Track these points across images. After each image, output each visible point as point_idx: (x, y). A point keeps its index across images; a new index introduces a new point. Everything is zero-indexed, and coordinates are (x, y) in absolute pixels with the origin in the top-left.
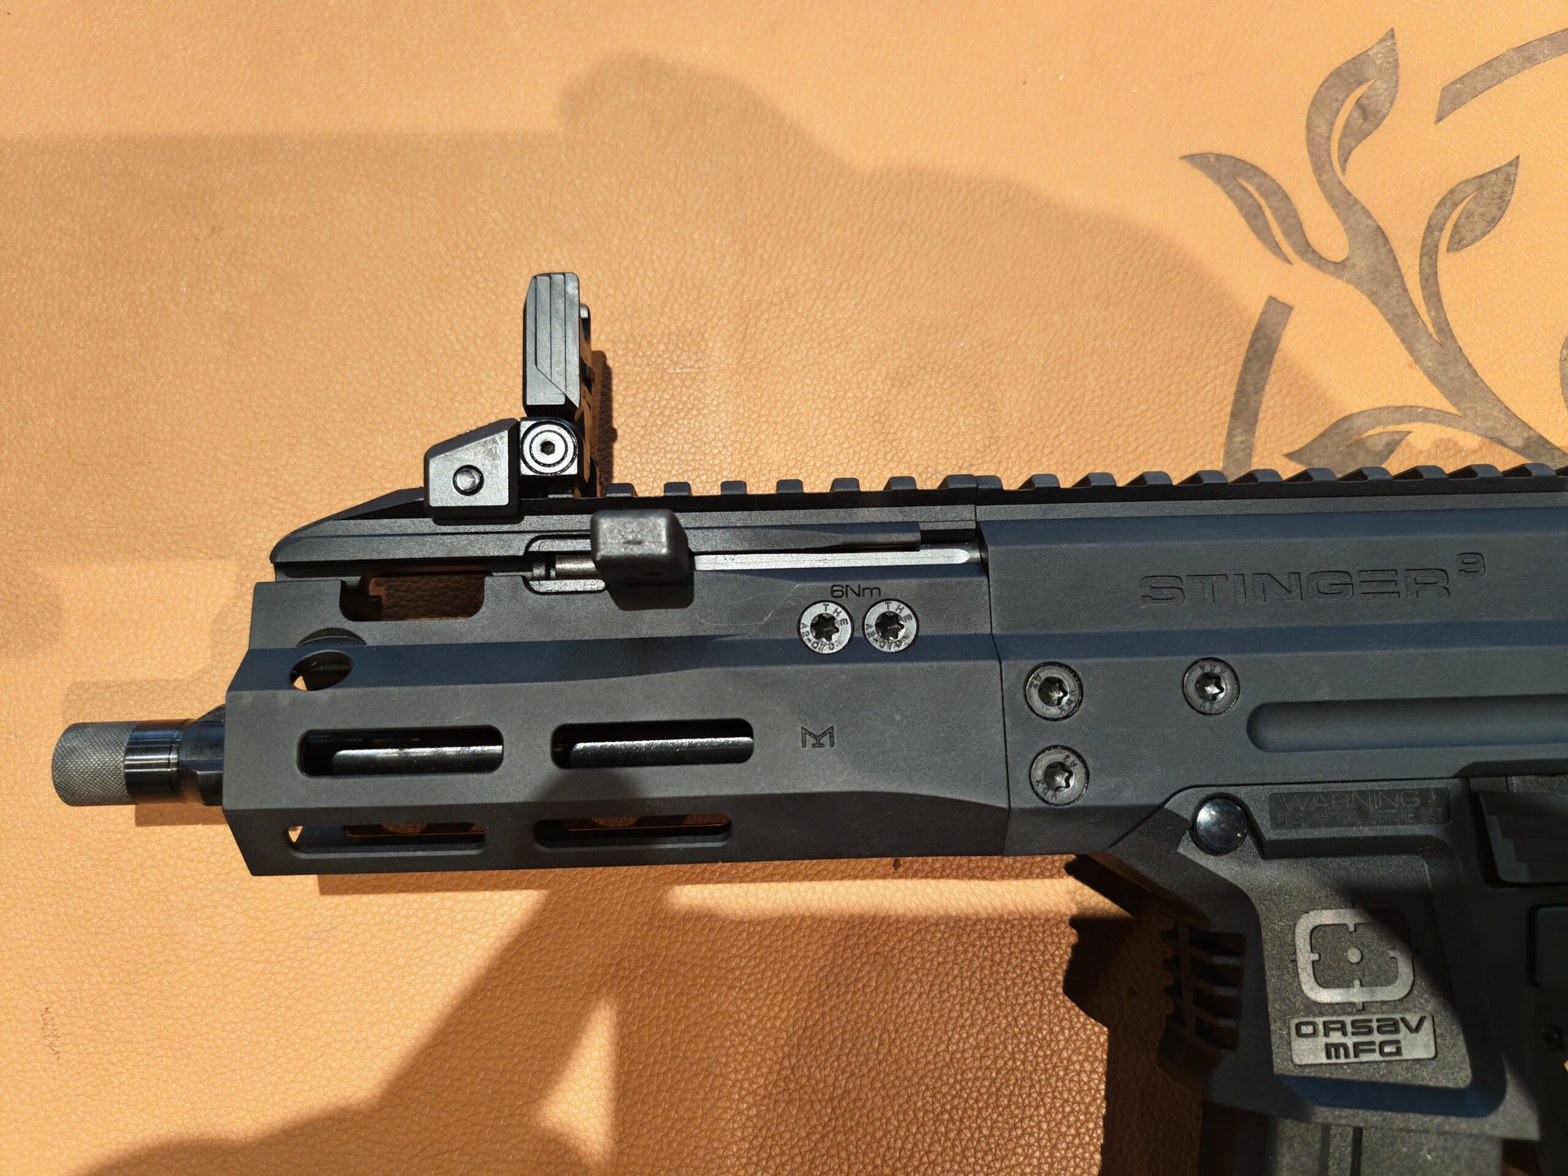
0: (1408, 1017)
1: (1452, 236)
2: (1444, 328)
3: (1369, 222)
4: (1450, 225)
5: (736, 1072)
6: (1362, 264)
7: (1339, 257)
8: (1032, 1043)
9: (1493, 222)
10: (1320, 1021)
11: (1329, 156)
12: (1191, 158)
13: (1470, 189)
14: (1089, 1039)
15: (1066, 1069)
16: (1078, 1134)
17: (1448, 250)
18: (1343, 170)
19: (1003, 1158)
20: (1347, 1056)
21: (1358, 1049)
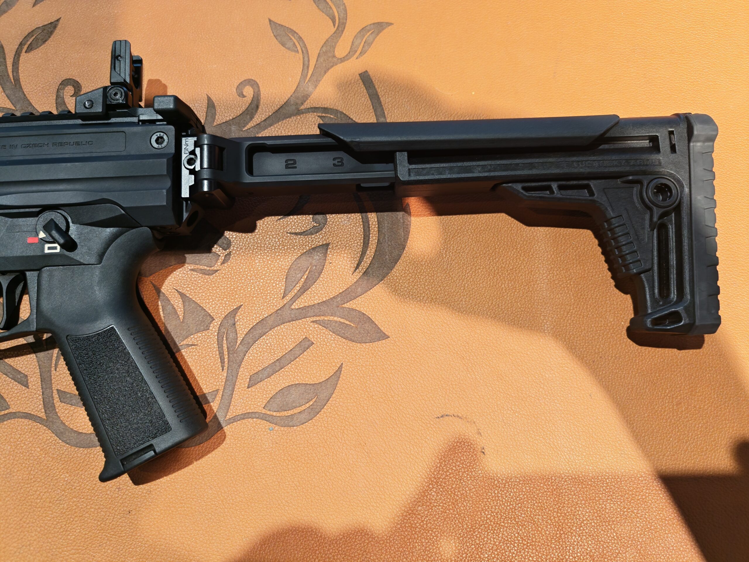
1: (28, 48)
2: (17, 80)
4: (29, 43)
9: (45, 42)
13: (40, 30)
17: (26, 52)
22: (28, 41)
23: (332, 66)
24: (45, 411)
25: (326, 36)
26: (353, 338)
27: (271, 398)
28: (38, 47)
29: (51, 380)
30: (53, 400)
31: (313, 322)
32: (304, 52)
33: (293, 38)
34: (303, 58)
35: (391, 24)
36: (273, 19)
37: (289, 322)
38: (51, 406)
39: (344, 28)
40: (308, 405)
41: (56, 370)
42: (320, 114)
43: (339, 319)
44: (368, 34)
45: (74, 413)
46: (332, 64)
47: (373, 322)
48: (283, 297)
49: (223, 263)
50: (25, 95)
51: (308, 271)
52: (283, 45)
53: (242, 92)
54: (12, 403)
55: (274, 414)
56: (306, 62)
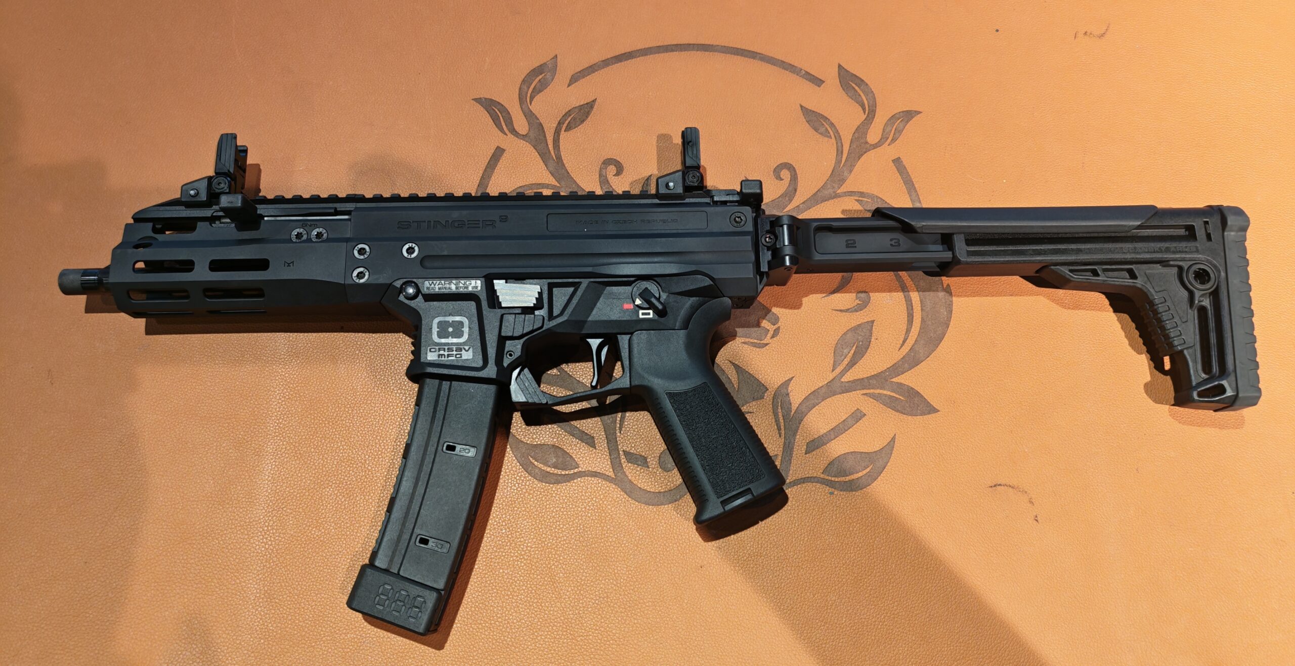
0: (465, 347)
1: (567, 126)
2: (559, 158)
3: (538, 121)
4: (567, 122)
5: (279, 390)
6: (532, 135)
7: (524, 134)
8: (381, 384)
9: (583, 121)
10: (437, 348)
11: (526, 99)
12: (475, 100)
13: (577, 110)
14: (401, 383)
15: (392, 392)
16: (393, 412)
18: (531, 104)
19: (366, 419)
20: (445, 357)
21: (448, 356)
22: (566, 120)
23: (865, 152)
24: (613, 470)
25: (858, 123)
26: (904, 411)
27: (829, 464)
28: (576, 127)
29: (617, 441)
30: (620, 460)
31: (864, 394)
32: (837, 137)
33: (825, 124)
34: (837, 143)
35: (920, 112)
36: (804, 105)
37: (840, 393)
38: (618, 466)
39: (874, 115)
40: (864, 472)
41: (620, 433)
42: (857, 198)
43: (889, 393)
44: (898, 122)
45: (641, 473)
46: (865, 150)
47: (922, 396)
48: (833, 371)
49: (773, 337)
50: (568, 173)
51: (855, 346)
52: (816, 130)
53: (779, 175)
54: (581, 463)
55: (833, 479)
56: (840, 148)
